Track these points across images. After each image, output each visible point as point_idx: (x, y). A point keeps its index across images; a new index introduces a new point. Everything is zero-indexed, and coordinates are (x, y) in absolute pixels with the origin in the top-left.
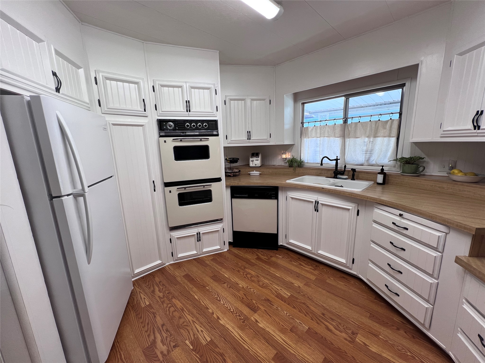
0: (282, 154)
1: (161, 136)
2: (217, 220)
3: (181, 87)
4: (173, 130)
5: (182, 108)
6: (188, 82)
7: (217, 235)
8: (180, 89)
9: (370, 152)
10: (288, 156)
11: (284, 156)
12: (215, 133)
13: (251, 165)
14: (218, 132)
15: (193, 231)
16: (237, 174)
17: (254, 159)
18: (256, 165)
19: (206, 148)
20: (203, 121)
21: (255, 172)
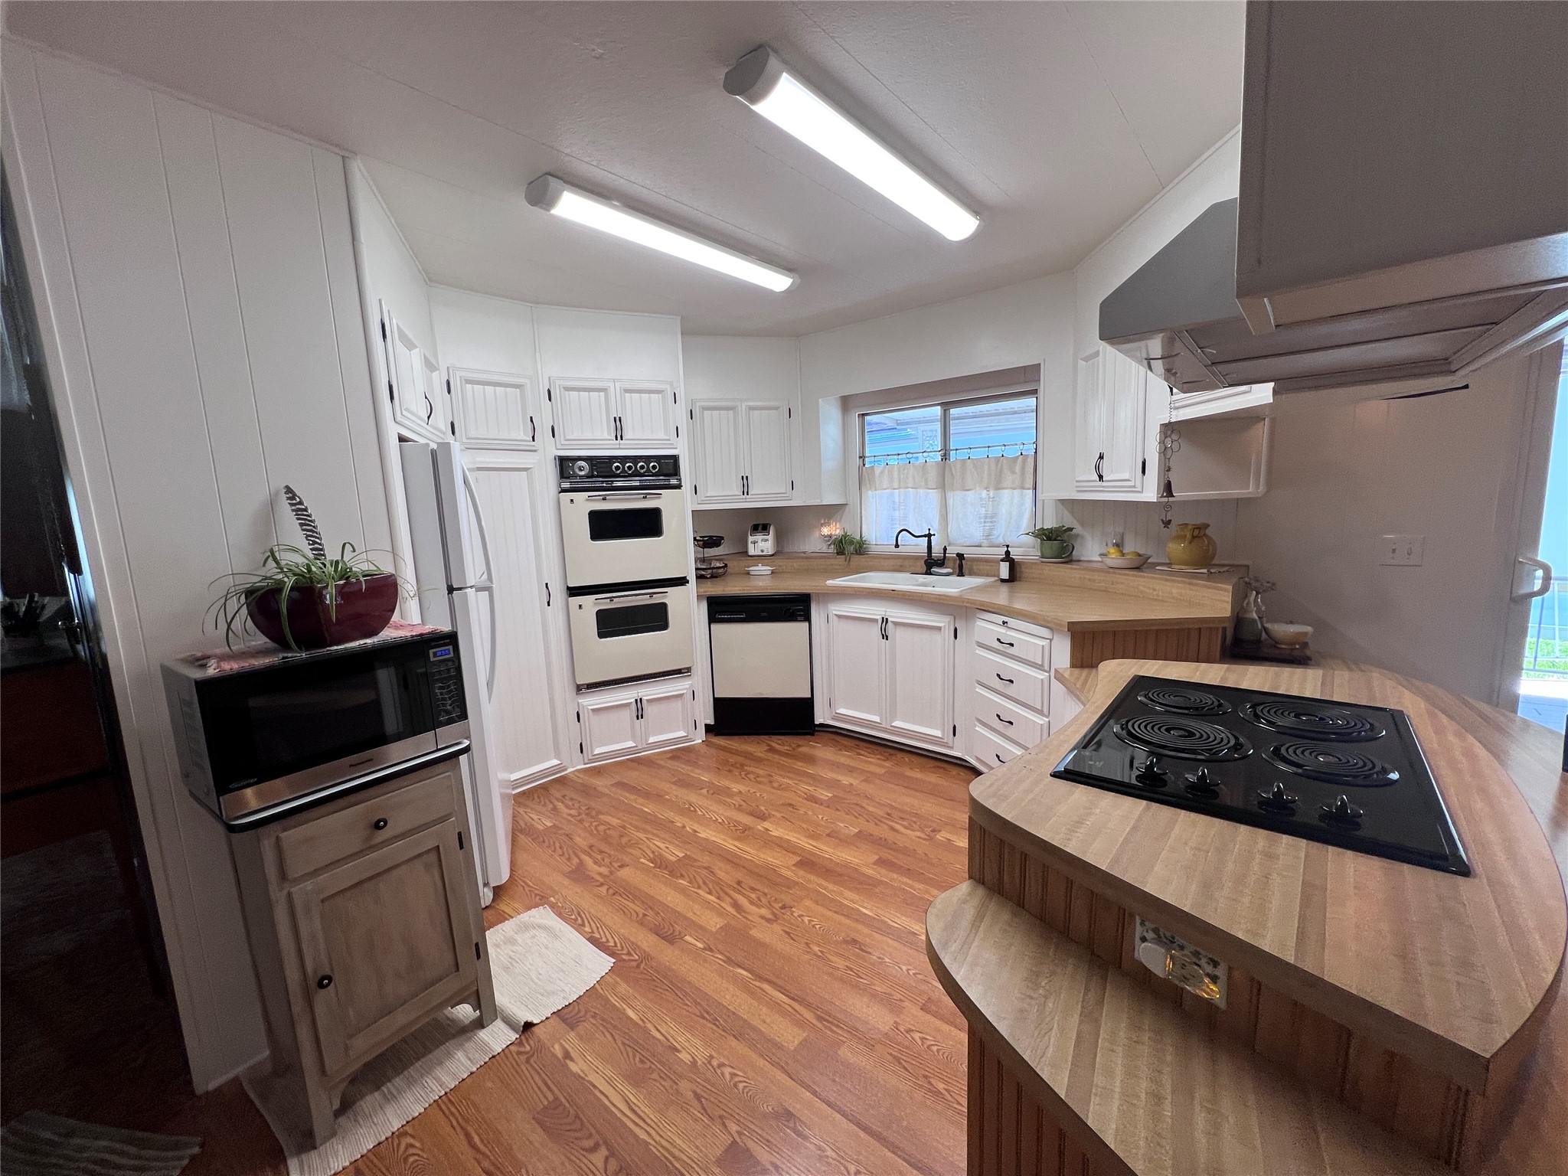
0: (822, 525)
1: (564, 491)
2: (679, 672)
3: (604, 390)
4: (588, 477)
5: (606, 433)
6: (619, 380)
7: (677, 705)
8: (602, 394)
9: (991, 518)
10: (832, 530)
11: (825, 531)
12: (674, 482)
13: (752, 551)
14: (680, 480)
15: (626, 695)
16: (721, 571)
17: (759, 537)
18: (762, 551)
19: (655, 514)
20: (648, 459)
21: (760, 567)
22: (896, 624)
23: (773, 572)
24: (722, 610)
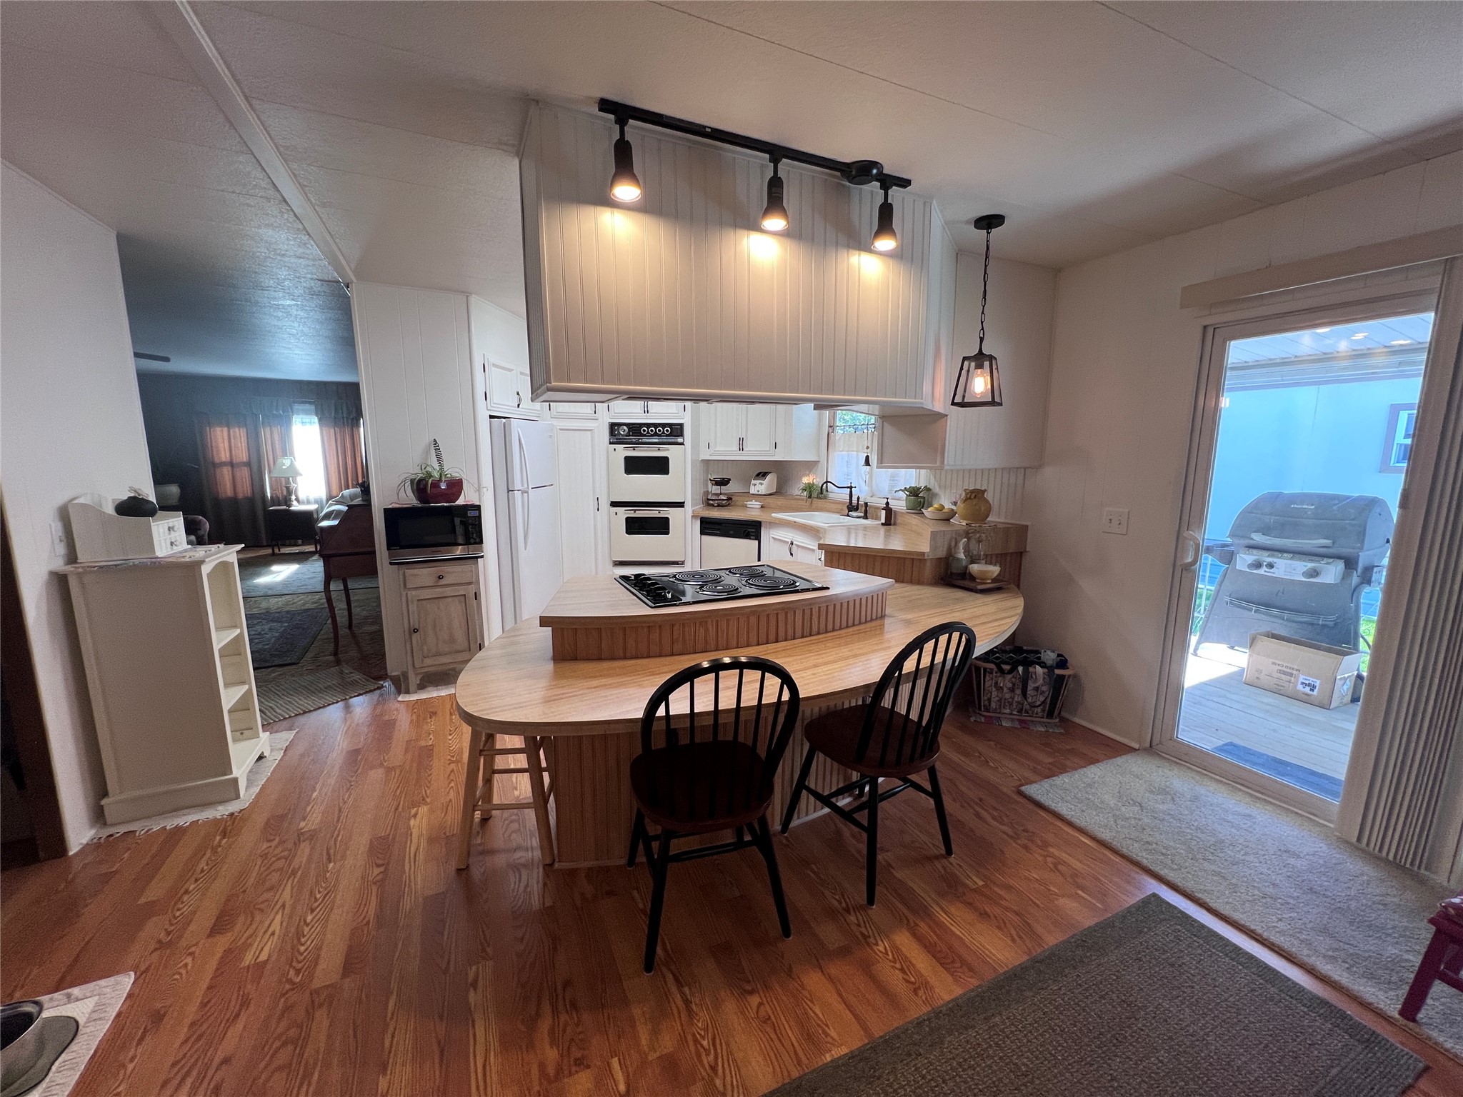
0: (802, 475)
1: (610, 443)
2: (676, 563)
4: (627, 436)
5: (639, 409)
10: (808, 480)
12: (680, 440)
13: (752, 490)
14: (683, 439)
17: (757, 482)
18: (759, 491)
19: (666, 460)
20: (664, 425)
21: (754, 502)
22: (798, 546)
23: (762, 507)
24: (710, 527)
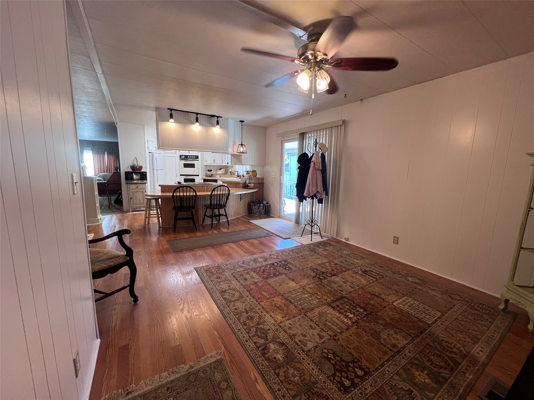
1: (180, 160)
4: (184, 158)
14: (198, 159)
19: (194, 164)
20: (194, 156)
21: (218, 176)
